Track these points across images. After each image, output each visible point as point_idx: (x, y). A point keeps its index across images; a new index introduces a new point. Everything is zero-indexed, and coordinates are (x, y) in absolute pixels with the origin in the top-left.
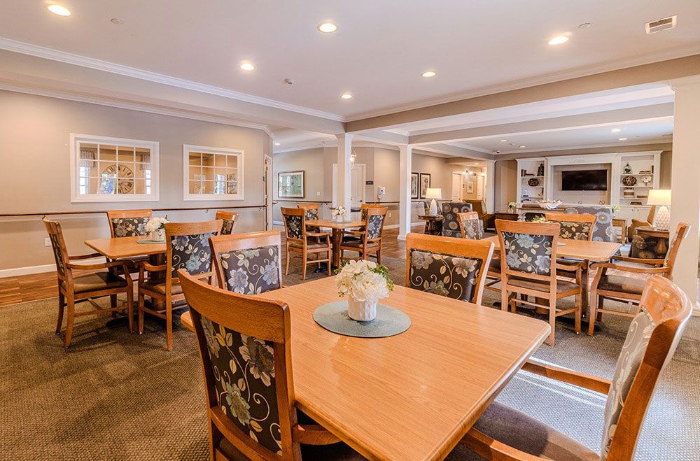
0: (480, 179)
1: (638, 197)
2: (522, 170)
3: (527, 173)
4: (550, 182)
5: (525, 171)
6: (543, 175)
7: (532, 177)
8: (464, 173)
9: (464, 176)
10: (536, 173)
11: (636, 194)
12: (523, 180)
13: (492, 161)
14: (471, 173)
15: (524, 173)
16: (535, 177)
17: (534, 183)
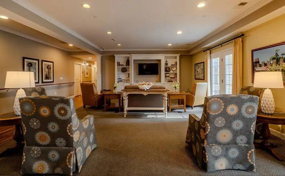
0: (93, 68)
1: (171, 78)
2: (118, 62)
3: (120, 64)
4: (132, 70)
5: (119, 63)
6: (129, 65)
7: (123, 66)
8: (83, 64)
9: (83, 66)
10: (125, 64)
11: (170, 77)
12: (118, 68)
13: (100, 55)
14: (87, 64)
15: (119, 64)
16: (125, 66)
17: (124, 70)
